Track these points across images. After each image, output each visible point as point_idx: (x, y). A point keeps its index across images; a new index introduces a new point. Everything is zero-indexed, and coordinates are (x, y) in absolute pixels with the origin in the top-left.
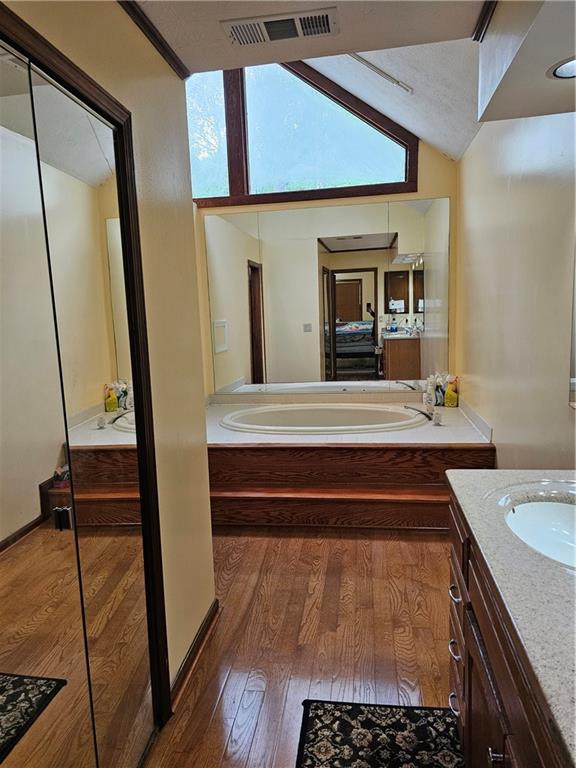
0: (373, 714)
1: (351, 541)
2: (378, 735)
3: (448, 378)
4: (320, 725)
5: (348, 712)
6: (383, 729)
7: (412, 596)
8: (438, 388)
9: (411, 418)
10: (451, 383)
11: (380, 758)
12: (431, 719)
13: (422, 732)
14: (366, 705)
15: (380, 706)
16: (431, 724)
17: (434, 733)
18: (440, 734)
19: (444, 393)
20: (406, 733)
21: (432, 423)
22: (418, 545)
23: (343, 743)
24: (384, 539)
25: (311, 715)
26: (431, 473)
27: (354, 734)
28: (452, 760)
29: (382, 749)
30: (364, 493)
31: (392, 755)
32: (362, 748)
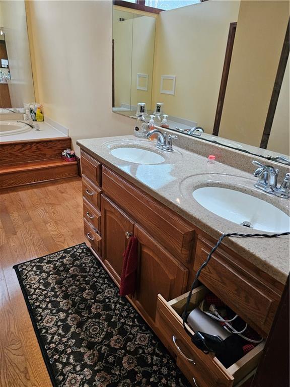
0: (50, 258)
1: (6, 195)
2: (55, 264)
3: (37, 105)
4: (26, 272)
5: (38, 262)
6: (57, 261)
7: (48, 210)
8: (31, 111)
9: (21, 128)
10: (39, 108)
11: (60, 271)
12: (75, 250)
13: (73, 256)
14: (45, 256)
15: (52, 254)
16: (76, 252)
17: (78, 254)
18: (81, 253)
19: (35, 114)
20: (67, 258)
21: (35, 129)
22: (43, 189)
23: (41, 273)
24: (25, 190)
25: (20, 270)
26: (42, 154)
27: (44, 268)
28: (88, 259)
29: (60, 267)
30: (7, 169)
31: (64, 268)
32: (50, 271)
